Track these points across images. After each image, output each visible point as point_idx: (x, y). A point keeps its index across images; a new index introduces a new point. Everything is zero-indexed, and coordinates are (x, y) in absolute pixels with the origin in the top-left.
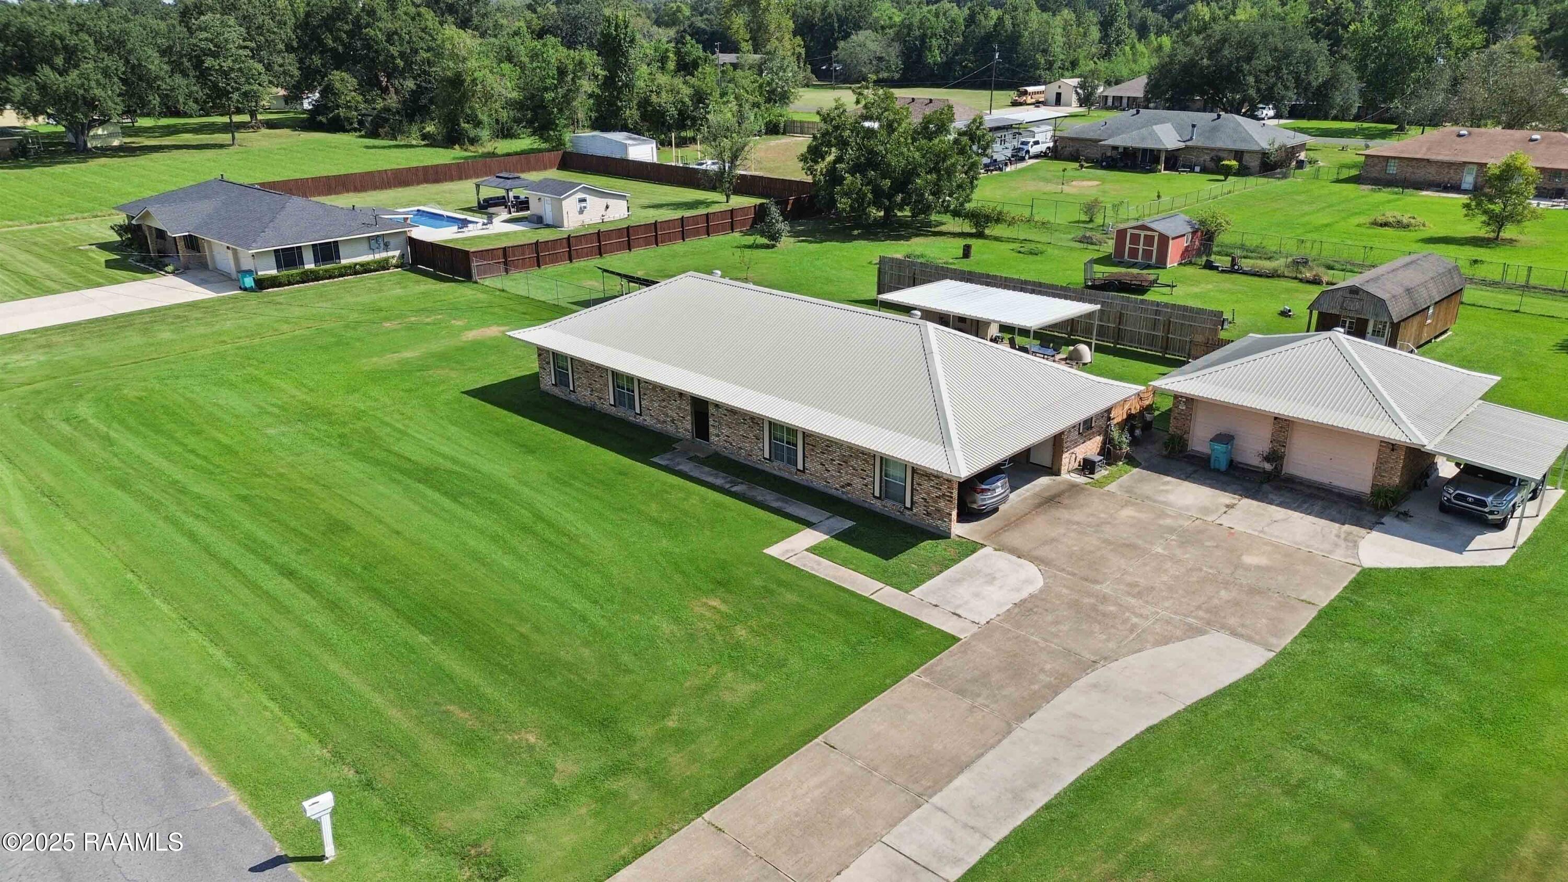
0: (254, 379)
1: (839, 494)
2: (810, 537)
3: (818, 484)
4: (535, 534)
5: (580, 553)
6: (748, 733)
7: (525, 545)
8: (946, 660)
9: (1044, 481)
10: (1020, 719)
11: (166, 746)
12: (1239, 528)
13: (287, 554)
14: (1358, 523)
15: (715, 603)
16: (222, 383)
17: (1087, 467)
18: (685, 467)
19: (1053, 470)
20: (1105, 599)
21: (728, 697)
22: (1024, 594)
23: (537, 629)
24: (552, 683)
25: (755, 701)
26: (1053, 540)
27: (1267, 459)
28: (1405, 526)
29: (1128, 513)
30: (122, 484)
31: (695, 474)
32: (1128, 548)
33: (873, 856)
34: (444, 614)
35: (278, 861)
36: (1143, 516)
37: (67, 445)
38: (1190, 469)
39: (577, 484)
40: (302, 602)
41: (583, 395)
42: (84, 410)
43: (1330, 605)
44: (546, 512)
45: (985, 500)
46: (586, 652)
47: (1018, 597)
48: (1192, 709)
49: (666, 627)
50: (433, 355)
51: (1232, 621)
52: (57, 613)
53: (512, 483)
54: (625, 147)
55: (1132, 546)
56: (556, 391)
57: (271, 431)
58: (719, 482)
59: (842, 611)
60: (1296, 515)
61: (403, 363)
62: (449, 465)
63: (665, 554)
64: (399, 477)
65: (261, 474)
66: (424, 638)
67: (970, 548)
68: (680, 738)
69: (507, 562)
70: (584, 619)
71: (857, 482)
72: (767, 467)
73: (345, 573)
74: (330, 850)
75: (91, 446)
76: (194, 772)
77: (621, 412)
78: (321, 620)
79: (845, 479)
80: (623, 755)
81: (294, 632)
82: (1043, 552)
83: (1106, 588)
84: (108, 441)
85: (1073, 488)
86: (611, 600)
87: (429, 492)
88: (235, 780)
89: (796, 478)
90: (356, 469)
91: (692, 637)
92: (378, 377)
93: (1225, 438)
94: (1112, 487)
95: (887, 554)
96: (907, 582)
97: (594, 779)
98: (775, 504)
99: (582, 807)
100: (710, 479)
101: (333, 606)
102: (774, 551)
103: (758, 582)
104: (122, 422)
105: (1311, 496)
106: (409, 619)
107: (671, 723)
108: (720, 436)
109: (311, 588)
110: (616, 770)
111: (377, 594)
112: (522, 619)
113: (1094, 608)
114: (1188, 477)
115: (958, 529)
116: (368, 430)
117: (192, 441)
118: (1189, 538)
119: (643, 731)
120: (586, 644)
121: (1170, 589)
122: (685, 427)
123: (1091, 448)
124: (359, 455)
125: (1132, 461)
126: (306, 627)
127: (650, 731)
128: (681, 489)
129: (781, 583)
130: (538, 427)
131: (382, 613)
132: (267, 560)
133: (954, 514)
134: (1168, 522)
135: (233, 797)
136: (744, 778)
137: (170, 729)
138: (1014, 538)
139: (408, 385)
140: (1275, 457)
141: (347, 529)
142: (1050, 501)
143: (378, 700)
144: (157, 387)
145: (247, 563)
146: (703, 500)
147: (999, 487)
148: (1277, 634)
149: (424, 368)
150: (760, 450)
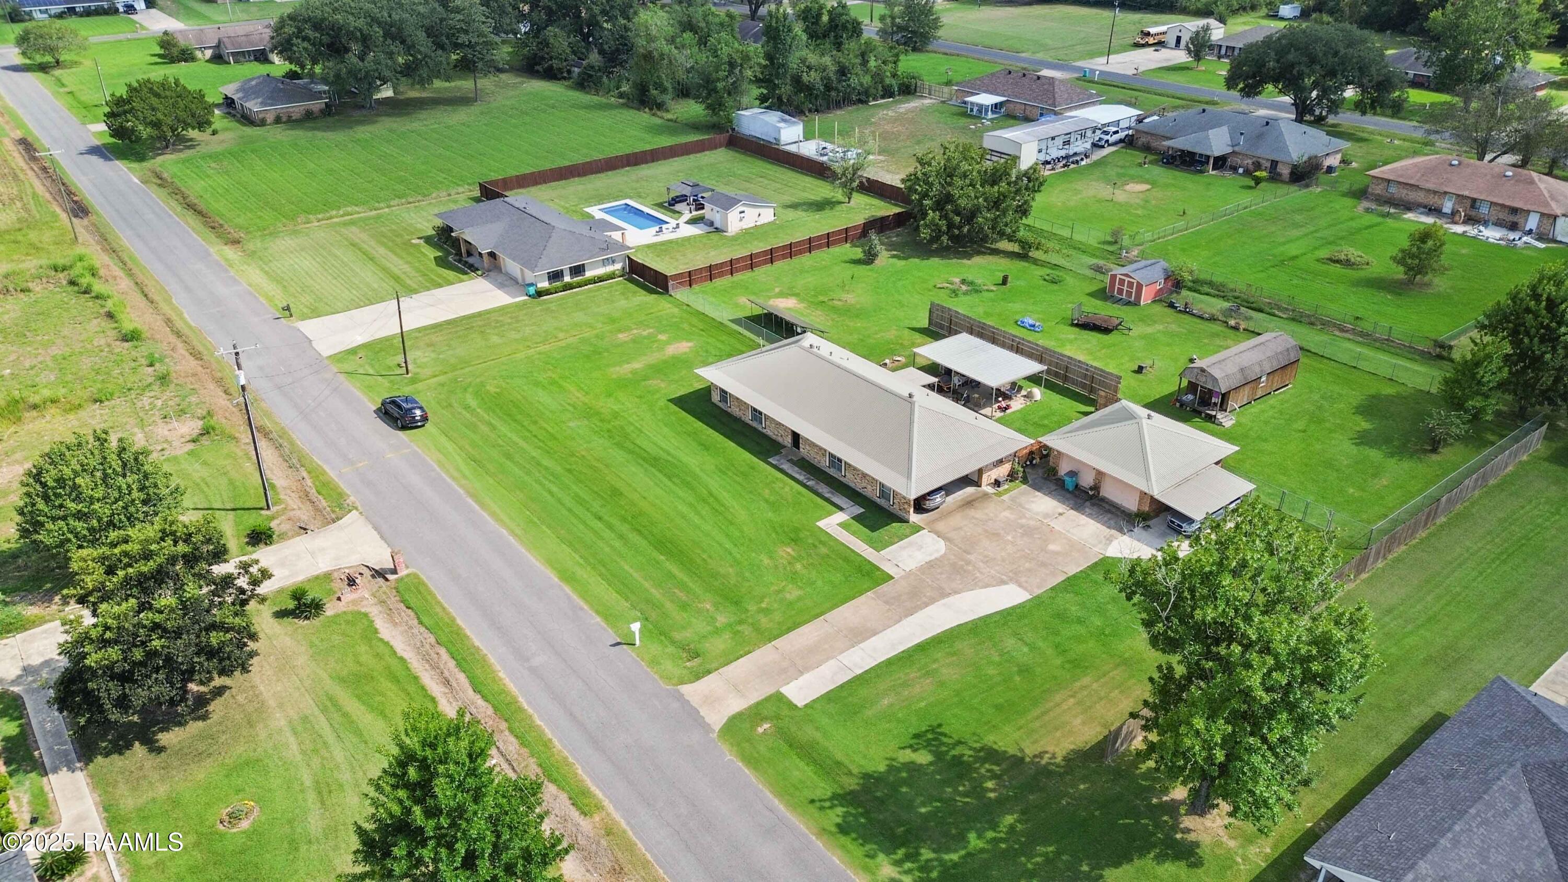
0: (553, 382)
1: (859, 491)
2: (841, 517)
3: (852, 485)
4: (708, 504)
5: (730, 517)
6: (793, 612)
7: (705, 510)
8: (885, 588)
9: (970, 490)
10: (906, 616)
11: (569, 598)
12: (1057, 528)
13: (596, 505)
14: (1121, 530)
15: (789, 550)
16: (537, 384)
18: (786, 466)
19: (978, 484)
20: (968, 563)
21: (788, 596)
22: (933, 558)
23: (710, 557)
24: (716, 583)
25: (800, 599)
26: (960, 528)
27: (1091, 489)
28: (1144, 534)
29: (1007, 514)
30: (508, 456)
31: (790, 472)
32: (995, 535)
33: (832, 662)
34: (669, 545)
35: (618, 644)
36: (1012, 517)
37: (473, 427)
38: (1054, 487)
39: (730, 474)
40: (607, 534)
41: (735, 411)
42: (473, 403)
43: (1074, 576)
44: (714, 490)
45: (929, 504)
46: (731, 570)
47: (928, 559)
48: (980, 619)
49: (766, 561)
50: (651, 366)
51: (1023, 579)
53: (697, 470)
54: (778, 130)
55: (998, 535)
56: (720, 404)
57: (571, 424)
58: (801, 478)
59: (846, 560)
60: (1092, 522)
61: (634, 372)
62: (664, 456)
63: (770, 521)
64: (641, 462)
65: (573, 455)
66: (662, 558)
67: (917, 529)
68: (766, 611)
69: (697, 520)
70: (730, 554)
72: (827, 470)
73: (624, 519)
74: (638, 642)
75: (484, 428)
76: (582, 609)
77: (754, 424)
78: (617, 544)
79: (864, 485)
80: (743, 616)
81: (607, 549)
82: (952, 535)
83: (972, 557)
84: (493, 428)
85: (986, 495)
86: (742, 545)
87: (657, 473)
88: (597, 612)
89: (842, 479)
90: (619, 456)
91: (776, 567)
92: (623, 384)
93: (1073, 474)
94: (1005, 497)
95: (873, 529)
96: (879, 546)
97: (731, 625)
98: (827, 495)
99: (727, 636)
100: (797, 476)
101: (621, 537)
102: (821, 524)
103: (810, 541)
104: (494, 412)
105: (1109, 511)
106: (655, 548)
107: (763, 605)
108: (804, 450)
109: (610, 527)
110: (741, 622)
111: (640, 532)
112: (704, 551)
113: (962, 567)
114: (1049, 493)
115: (914, 518)
116: (622, 428)
117: (533, 428)
118: (1028, 532)
119: (752, 608)
120: (731, 566)
121: (1003, 560)
122: (788, 441)
123: (1005, 469)
124: (620, 445)
125: (1025, 480)
126: (612, 547)
127: (755, 608)
128: (782, 481)
129: (821, 542)
130: (711, 431)
131: (644, 543)
132: (588, 510)
133: (912, 510)
134: (1023, 521)
135: (598, 619)
136: (789, 630)
137: (568, 589)
138: (941, 526)
139: (638, 393)
140: (1096, 488)
141: (621, 494)
142: (969, 503)
143: (646, 585)
144: (504, 385)
145: (579, 510)
146: (792, 488)
147: (938, 498)
148: (1038, 587)
149: (646, 378)
150: (824, 463)
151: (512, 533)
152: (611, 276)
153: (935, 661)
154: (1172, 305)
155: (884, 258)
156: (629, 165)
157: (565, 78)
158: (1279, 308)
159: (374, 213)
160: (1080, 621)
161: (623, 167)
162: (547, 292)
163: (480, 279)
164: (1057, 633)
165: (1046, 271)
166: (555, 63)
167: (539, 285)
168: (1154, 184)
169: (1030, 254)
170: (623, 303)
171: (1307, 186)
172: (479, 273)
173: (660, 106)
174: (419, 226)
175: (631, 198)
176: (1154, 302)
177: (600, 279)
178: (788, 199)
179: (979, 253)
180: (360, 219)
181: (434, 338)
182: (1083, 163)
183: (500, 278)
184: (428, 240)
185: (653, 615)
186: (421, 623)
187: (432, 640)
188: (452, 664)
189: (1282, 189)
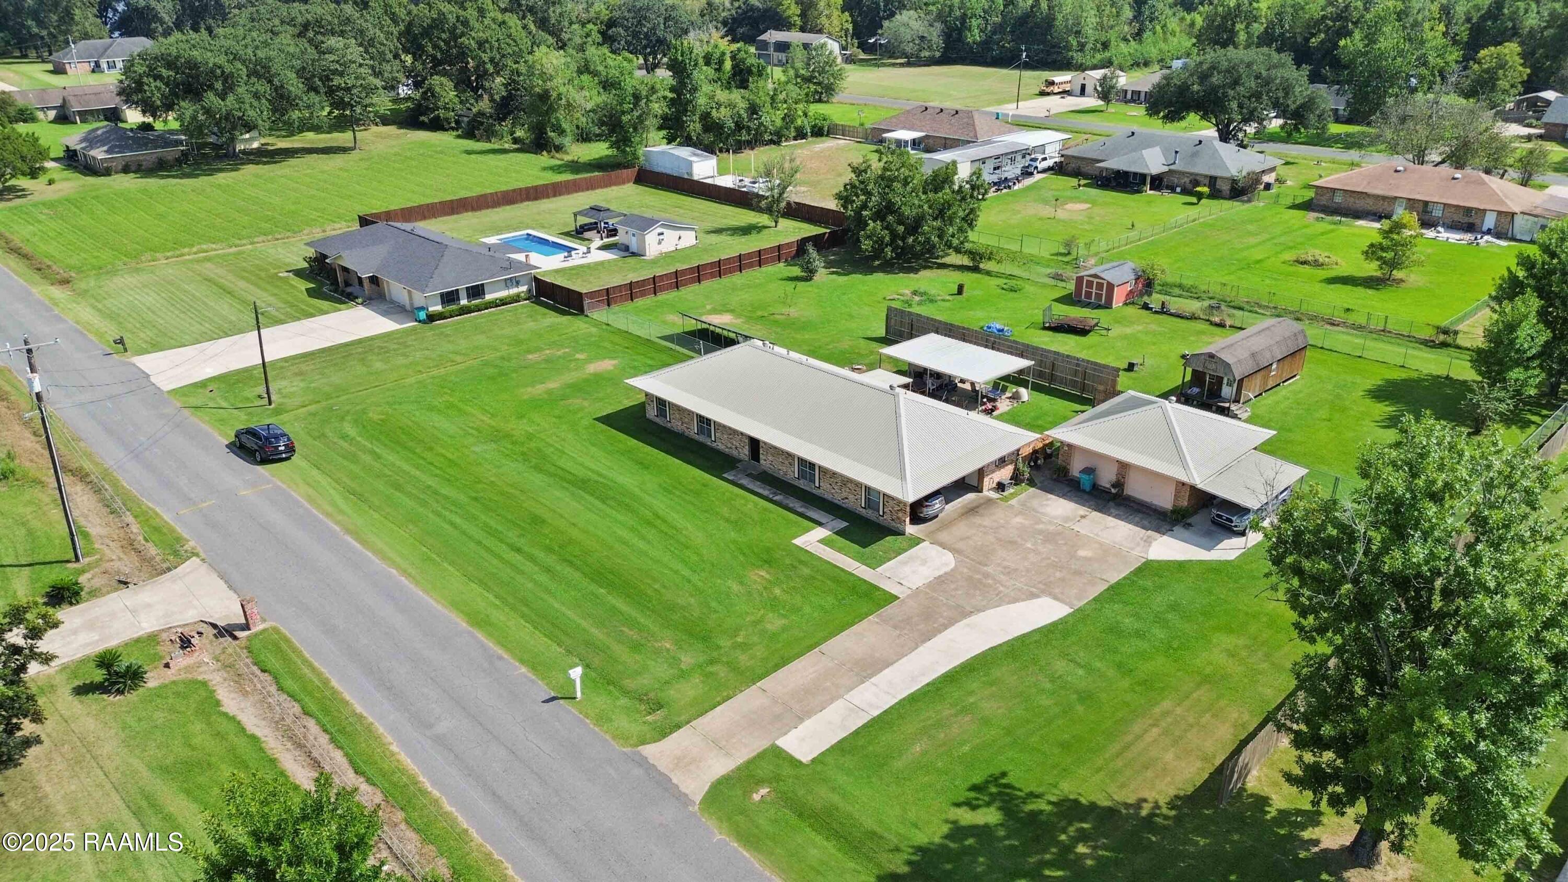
0: (451, 406)
1: (839, 503)
2: (821, 533)
3: (828, 497)
4: (655, 527)
5: (683, 540)
6: (779, 645)
7: (651, 534)
8: (889, 610)
9: (971, 496)
10: (924, 642)
11: (483, 646)
12: (1083, 532)
13: (512, 535)
14: (1158, 530)
15: (763, 573)
16: (431, 408)
17: (1001, 487)
18: (745, 481)
19: (978, 489)
20: (987, 575)
21: (769, 626)
22: (941, 573)
23: (665, 587)
24: (675, 617)
25: (784, 629)
26: (968, 538)
27: (1114, 486)
28: (1186, 533)
29: (1019, 519)
30: (398, 487)
31: (751, 486)
32: (1011, 544)
33: (839, 703)
34: (610, 577)
35: (553, 699)
36: (1027, 522)
37: (354, 459)
38: (1067, 489)
39: (677, 493)
40: (529, 567)
41: (676, 425)
42: (351, 431)
43: (1118, 583)
44: (661, 513)
45: (928, 512)
46: (692, 600)
47: (937, 574)
48: (1016, 639)
49: (735, 587)
50: (569, 386)
51: (1057, 591)
52: (394, 571)
53: (637, 491)
54: (690, 164)
55: (1013, 543)
56: (658, 420)
57: (477, 449)
58: (766, 493)
59: (836, 580)
60: (1123, 523)
61: (549, 392)
62: (596, 477)
63: (734, 542)
64: (565, 484)
65: (480, 482)
66: (602, 591)
67: (916, 541)
68: (744, 647)
69: (641, 545)
70: (689, 581)
71: (851, 497)
72: (796, 483)
73: (549, 550)
74: (579, 695)
75: (367, 458)
76: (500, 658)
77: (702, 438)
78: (543, 578)
79: (844, 495)
80: (715, 654)
81: (530, 585)
82: (961, 545)
83: (989, 569)
84: (378, 457)
85: (989, 501)
86: (703, 570)
87: (587, 497)
88: (522, 662)
89: (814, 491)
90: (537, 480)
91: (749, 594)
92: (536, 404)
93: (1089, 471)
94: (1013, 502)
95: (864, 545)
96: (874, 563)
97: (700, 666)
98: (801, 510)
99: (696, 679)
100: (760, 491)
101: (548, 570)
102: (797, 541)
103: (788, 561)
104: (378, 440)
105: (1139, 511)
106: (592, 580)
107: (739, 640)
108: (766, 461)
109: (532, 559)
110: (712, 662)
111: (571, 564)
112: (655, 580)
113: (980, 581)
114: (1063, 496)
115: (910, 529)
116: (539, 450)
117: (428, 455)
118: (1050, 538)
119: (725, 643)
120: (692, 596)
121: (1028, 571)
122: (744, 452)
123: (1005, 474)
124: (538, 469)
125: (1031, 483)
126: (535, 582)
127: (729, 644)
128: (744, 498)
129: (801, 562)
130: (648, 449)
131: (577, 575)
132: (501, 541)
133: (908, 520)
134: (1041, 526)
135: (524, 670)
136: (777, 667)
137: (480, 635)
138: (944, 536)
139: (557, 412)
140: (1119, 484)
141: (544, 521)
142: (972, 510)
143: (584, 623)
144: (390, 411)
145: (490, 542)
146: (756, 505)
147: (937, 504)
148: (1079, 600)
149: (564, 398)
150: (792, 473)
151: (405, 572)
152: (516, 299)
153: (972, 693)
154: (1146, 307)
155: (822, 275)
156: (528, 199)
157: (453, 129)
158: (1260, 306)
159: (234, 250)
160: (1139, 634)
161: (522, 201)
162: (440, 316)
163: (360, 307)
164: (1115, 651)
165: (1001, 281)
166: (441, 113)
167: (431, 309)
168: (1094, 203)
169: (982, 266)
170: (531, 325)
171: (1249, 201)
172: (360, 300)
173: (559, 148)
174: (287, 260)
175: (533, 229)
176: (1126, 304)
177: (503, 302)
178: (710, 226)
179: (926, 267)
180: (218, 255)
181: (304, 367)
182: (1016, 187)
183: (384, 307)
184: (299, 273)
185: (596, 662)
186: (281, 689)
187: (297, 709)
188: (324, 739)
189: (1227, 204)
